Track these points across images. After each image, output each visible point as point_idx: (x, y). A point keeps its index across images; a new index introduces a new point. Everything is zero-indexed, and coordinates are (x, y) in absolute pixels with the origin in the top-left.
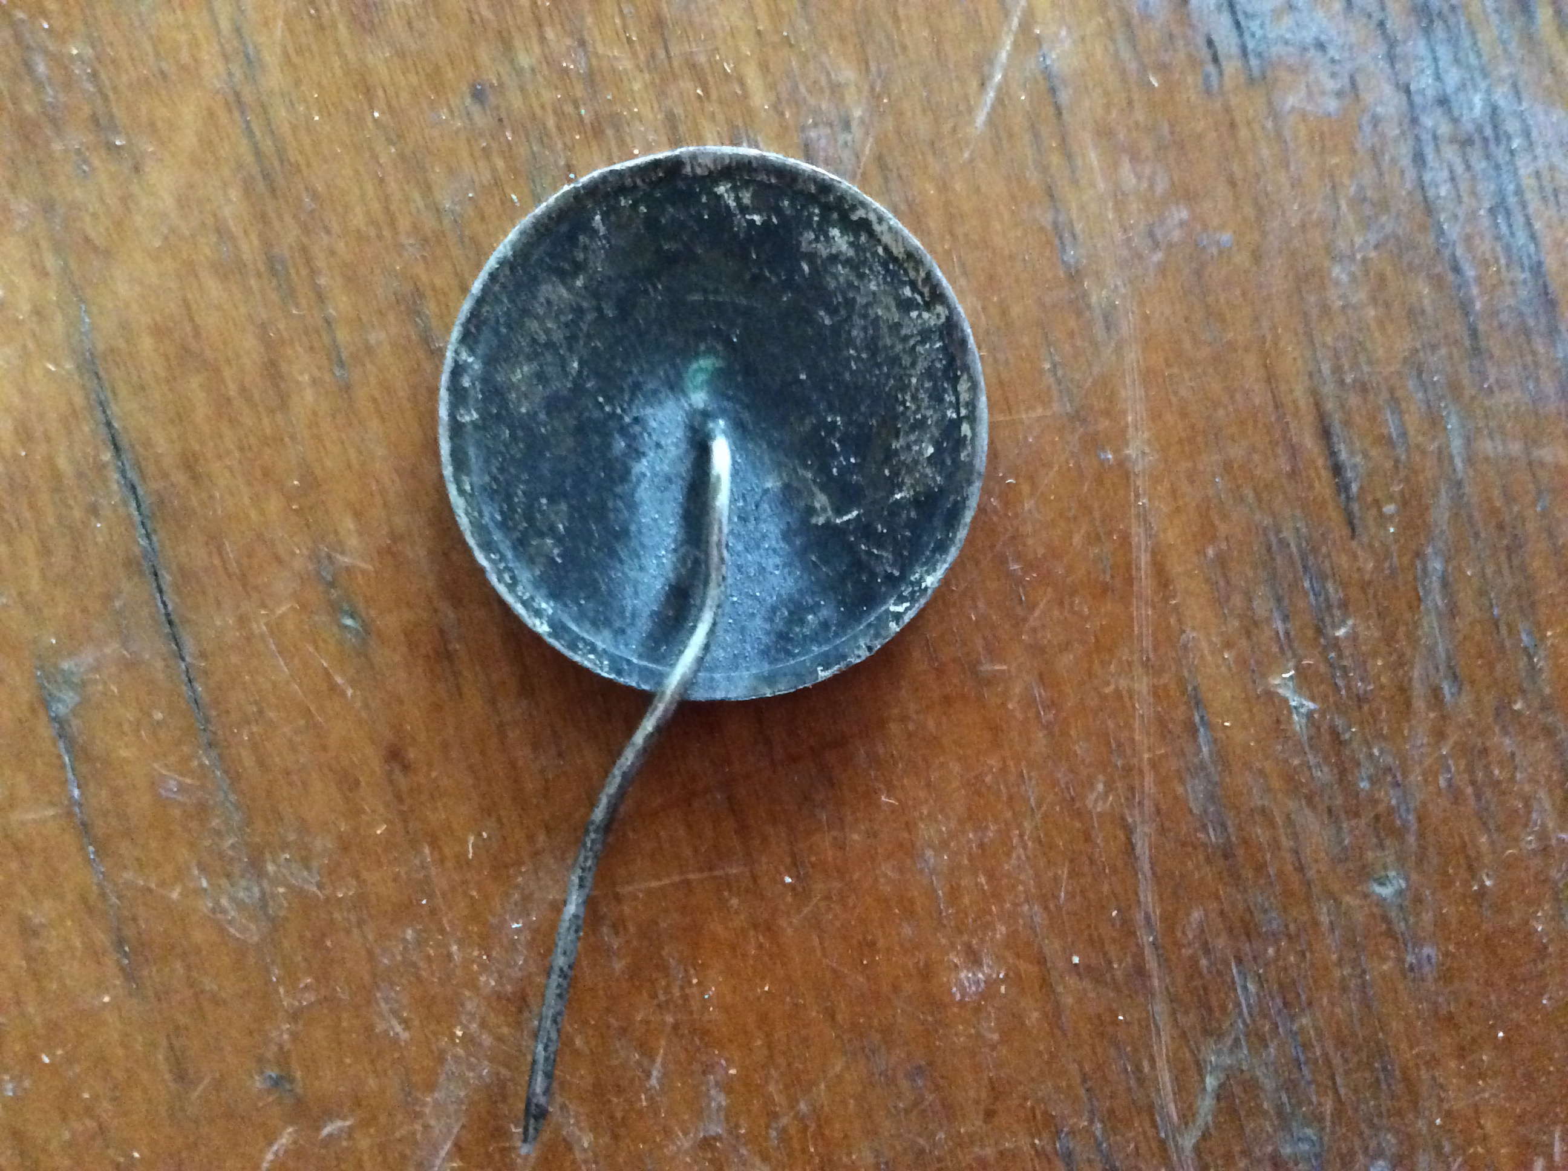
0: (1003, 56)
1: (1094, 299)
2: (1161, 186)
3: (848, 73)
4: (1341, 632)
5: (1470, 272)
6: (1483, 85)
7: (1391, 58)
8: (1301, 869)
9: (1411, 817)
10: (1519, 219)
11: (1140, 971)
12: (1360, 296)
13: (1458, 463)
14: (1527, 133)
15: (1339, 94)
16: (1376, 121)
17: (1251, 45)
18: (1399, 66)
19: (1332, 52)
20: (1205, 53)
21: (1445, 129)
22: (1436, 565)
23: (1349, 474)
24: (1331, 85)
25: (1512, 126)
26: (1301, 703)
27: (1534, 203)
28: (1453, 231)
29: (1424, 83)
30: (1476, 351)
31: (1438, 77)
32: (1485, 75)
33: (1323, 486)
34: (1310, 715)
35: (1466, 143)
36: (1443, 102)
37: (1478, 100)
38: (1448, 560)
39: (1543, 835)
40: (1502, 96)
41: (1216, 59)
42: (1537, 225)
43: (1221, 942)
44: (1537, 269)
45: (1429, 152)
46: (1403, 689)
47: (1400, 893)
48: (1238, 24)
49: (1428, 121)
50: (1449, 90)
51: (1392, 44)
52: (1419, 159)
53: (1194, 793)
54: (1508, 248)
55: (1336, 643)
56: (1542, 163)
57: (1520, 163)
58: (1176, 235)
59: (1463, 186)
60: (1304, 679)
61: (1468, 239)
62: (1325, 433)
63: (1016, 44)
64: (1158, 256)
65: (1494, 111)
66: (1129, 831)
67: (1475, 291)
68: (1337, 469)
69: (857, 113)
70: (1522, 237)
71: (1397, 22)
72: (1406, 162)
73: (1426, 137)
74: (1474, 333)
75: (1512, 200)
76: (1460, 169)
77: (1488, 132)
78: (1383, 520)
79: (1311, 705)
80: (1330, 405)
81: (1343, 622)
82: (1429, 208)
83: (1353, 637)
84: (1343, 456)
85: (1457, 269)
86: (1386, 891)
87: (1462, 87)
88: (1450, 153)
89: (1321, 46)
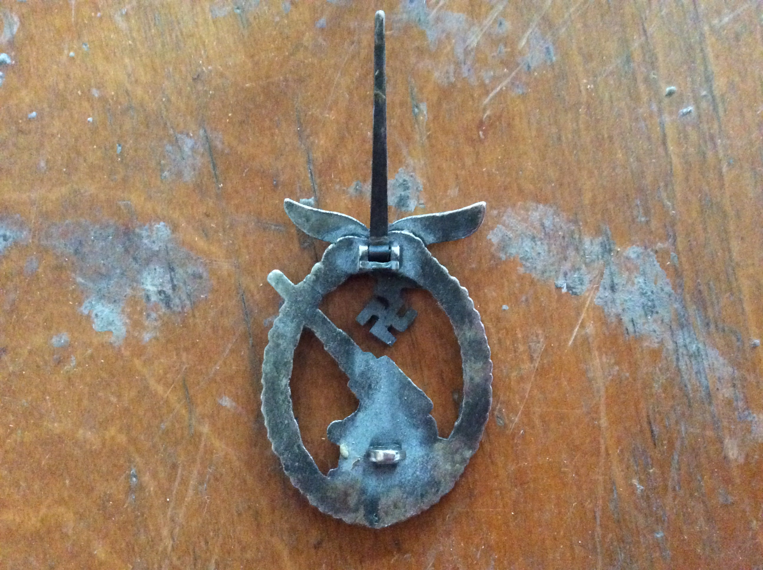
0: (576, 330)
1: (594, 386)
2: (613, 361)
3: (540, 332)
4: (651, 471)
5: (689, 386)
6: (696, 342)
7: (672, 335)
8: (637, 527)
9: (666, 518)
10: (703, 375)
11: (595, 547)
12: (660, 391)
13: (683, 433)
14: (707, 355)
15: (658, 343)
16: (667, 349)
17: (637, 330)
18: (674, 336)
19: (658, 333)
20: (625, 332)
21: (685, 352)
22: (676, 457)
23: (655, 433)
24: (656, 340)
25: (703, 353)
26: (640, 487)
27: (707, 371)
28: (686, 377)
29: (681, 342)
30: (690, 406)
31: (684, 340)
32: (697, 340)
33: (648, 435)
34: (642, 490)
35: (690, 356)
36: (685, 346)
37: (694, 346)
38: (679, 456)
39: (701, 527)
40: (701, 346)
41: (628, 333)
42: (708, 377)
43: (615, 543)
44: (707, 387)
45: (681, 358)
46: (666, 486)
47: (662, 537)
48: (634, 325)
49: (681, 350)
50: (687, 343)
51: (672, 332)
52: (678, 359)
53: (611, 506)
54: (700, 382)
55: (649, 474)
56: (710, 362)
57: (704, 362)
58: (615, 373)
59: (689, 366)
60: (641, 481)
61: (689, 380)
62: (649, 423)
63: (580, 327)
64: (610, 377)
65: (698, 349)
66: (595, 512)
67: (690, 392)
68: (652, 432)
69: (542, 340)
70: (703, 379)
71: (674, 327)
72: (675, 360)
73: (680, 354)
74: (689, 402)
75: (702, 371)
76: (688, 362)
77: (697, 354)
78: (662, 445)
79: (642, 488)
80: (651, 417)
81: (652, 468)
82: (679, 370)
83: (654, 473)
84: (654, 428)
85: (686, 386)
86: (658, 536)
87: (690, 343)
88: (686, 358)
89: (655, 331)
